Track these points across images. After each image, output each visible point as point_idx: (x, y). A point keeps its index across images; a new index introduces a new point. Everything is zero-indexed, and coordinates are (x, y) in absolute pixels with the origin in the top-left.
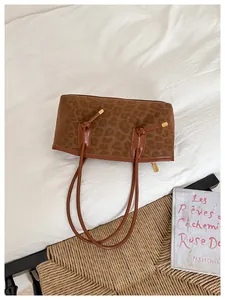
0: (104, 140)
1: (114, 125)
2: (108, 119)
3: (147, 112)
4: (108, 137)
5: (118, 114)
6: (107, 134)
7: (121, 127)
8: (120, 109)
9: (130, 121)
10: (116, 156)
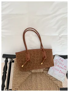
0: (38, 55)
1: (36, 60)
2: (39, 61)
3: (27, 66)
4: (37, 56)
5: (36, 64)
6: (38, 56)
7: (34, 59)
8: (36, 65)
9: (32, 62)
10: (33, 51)
